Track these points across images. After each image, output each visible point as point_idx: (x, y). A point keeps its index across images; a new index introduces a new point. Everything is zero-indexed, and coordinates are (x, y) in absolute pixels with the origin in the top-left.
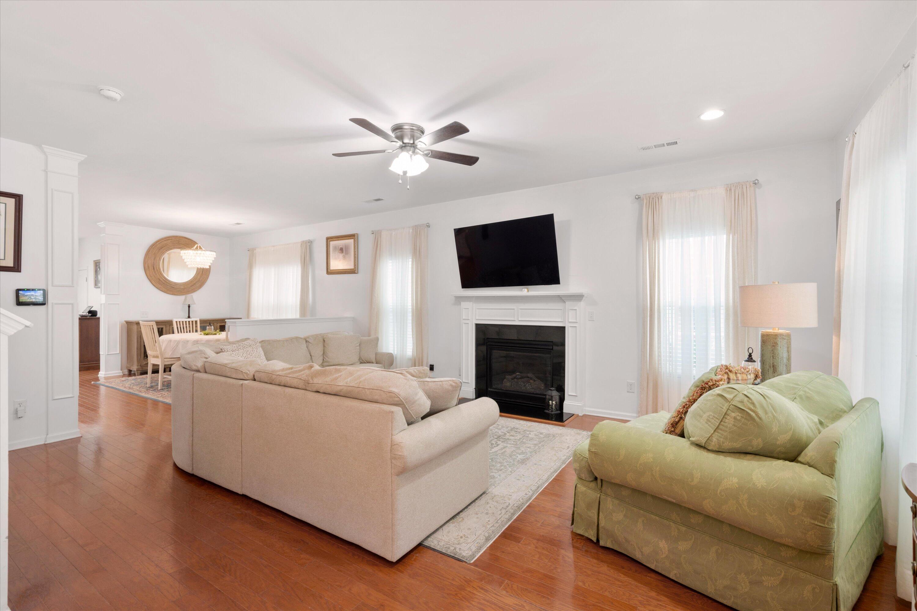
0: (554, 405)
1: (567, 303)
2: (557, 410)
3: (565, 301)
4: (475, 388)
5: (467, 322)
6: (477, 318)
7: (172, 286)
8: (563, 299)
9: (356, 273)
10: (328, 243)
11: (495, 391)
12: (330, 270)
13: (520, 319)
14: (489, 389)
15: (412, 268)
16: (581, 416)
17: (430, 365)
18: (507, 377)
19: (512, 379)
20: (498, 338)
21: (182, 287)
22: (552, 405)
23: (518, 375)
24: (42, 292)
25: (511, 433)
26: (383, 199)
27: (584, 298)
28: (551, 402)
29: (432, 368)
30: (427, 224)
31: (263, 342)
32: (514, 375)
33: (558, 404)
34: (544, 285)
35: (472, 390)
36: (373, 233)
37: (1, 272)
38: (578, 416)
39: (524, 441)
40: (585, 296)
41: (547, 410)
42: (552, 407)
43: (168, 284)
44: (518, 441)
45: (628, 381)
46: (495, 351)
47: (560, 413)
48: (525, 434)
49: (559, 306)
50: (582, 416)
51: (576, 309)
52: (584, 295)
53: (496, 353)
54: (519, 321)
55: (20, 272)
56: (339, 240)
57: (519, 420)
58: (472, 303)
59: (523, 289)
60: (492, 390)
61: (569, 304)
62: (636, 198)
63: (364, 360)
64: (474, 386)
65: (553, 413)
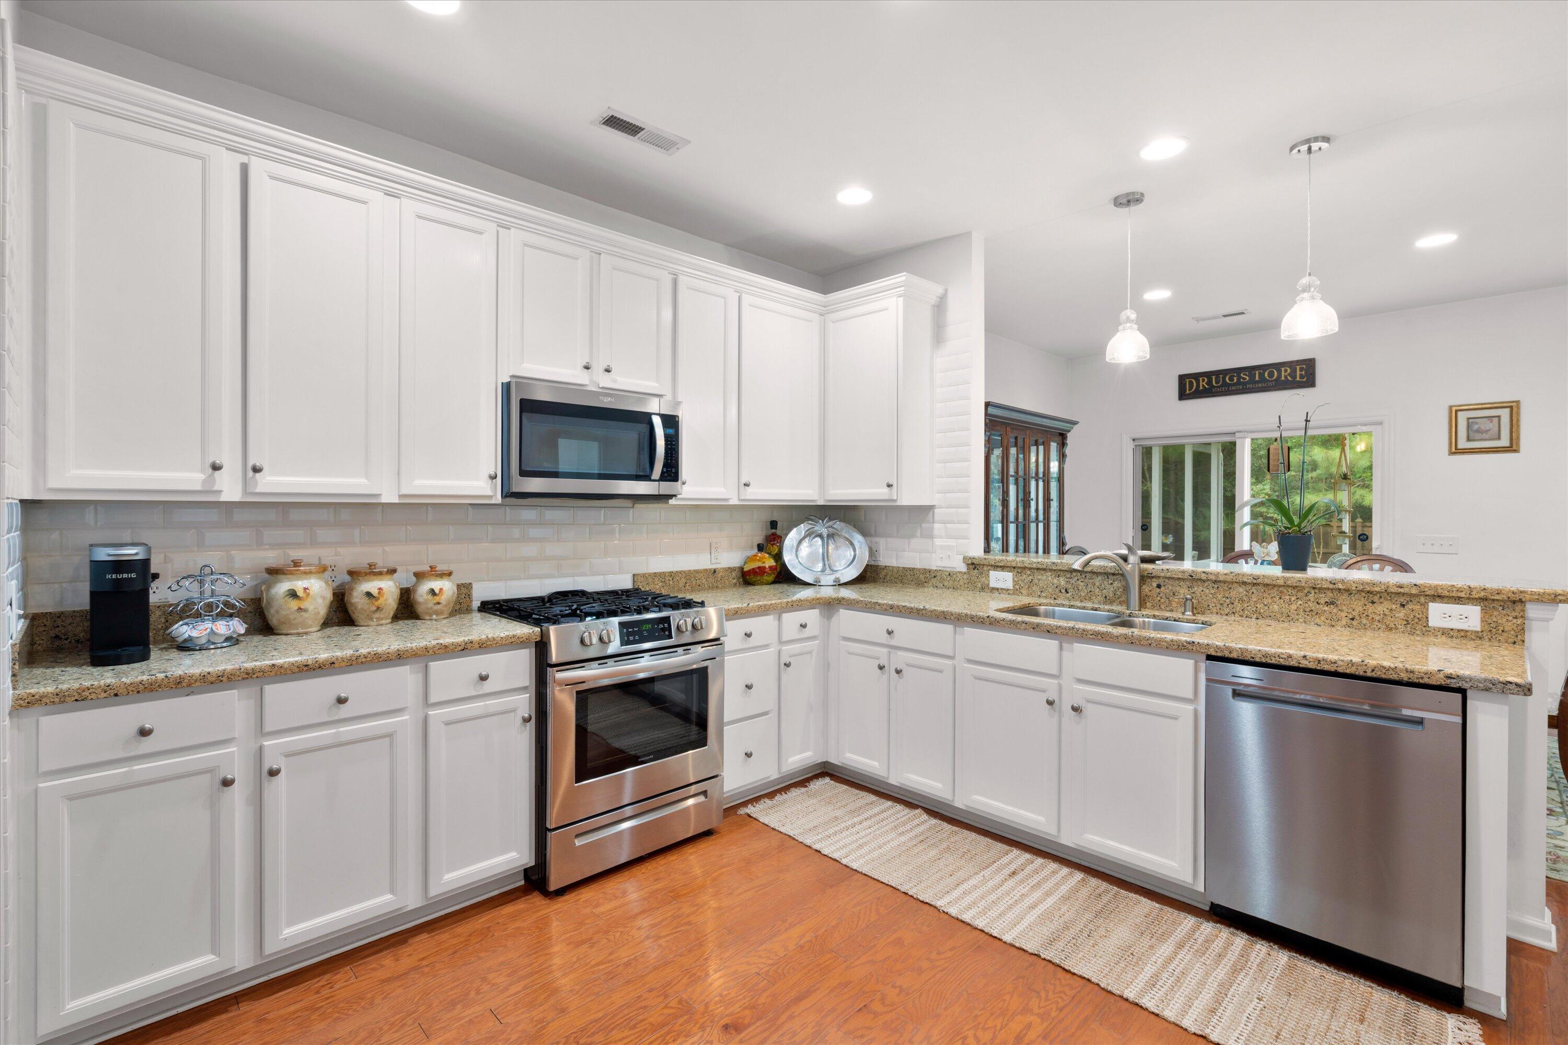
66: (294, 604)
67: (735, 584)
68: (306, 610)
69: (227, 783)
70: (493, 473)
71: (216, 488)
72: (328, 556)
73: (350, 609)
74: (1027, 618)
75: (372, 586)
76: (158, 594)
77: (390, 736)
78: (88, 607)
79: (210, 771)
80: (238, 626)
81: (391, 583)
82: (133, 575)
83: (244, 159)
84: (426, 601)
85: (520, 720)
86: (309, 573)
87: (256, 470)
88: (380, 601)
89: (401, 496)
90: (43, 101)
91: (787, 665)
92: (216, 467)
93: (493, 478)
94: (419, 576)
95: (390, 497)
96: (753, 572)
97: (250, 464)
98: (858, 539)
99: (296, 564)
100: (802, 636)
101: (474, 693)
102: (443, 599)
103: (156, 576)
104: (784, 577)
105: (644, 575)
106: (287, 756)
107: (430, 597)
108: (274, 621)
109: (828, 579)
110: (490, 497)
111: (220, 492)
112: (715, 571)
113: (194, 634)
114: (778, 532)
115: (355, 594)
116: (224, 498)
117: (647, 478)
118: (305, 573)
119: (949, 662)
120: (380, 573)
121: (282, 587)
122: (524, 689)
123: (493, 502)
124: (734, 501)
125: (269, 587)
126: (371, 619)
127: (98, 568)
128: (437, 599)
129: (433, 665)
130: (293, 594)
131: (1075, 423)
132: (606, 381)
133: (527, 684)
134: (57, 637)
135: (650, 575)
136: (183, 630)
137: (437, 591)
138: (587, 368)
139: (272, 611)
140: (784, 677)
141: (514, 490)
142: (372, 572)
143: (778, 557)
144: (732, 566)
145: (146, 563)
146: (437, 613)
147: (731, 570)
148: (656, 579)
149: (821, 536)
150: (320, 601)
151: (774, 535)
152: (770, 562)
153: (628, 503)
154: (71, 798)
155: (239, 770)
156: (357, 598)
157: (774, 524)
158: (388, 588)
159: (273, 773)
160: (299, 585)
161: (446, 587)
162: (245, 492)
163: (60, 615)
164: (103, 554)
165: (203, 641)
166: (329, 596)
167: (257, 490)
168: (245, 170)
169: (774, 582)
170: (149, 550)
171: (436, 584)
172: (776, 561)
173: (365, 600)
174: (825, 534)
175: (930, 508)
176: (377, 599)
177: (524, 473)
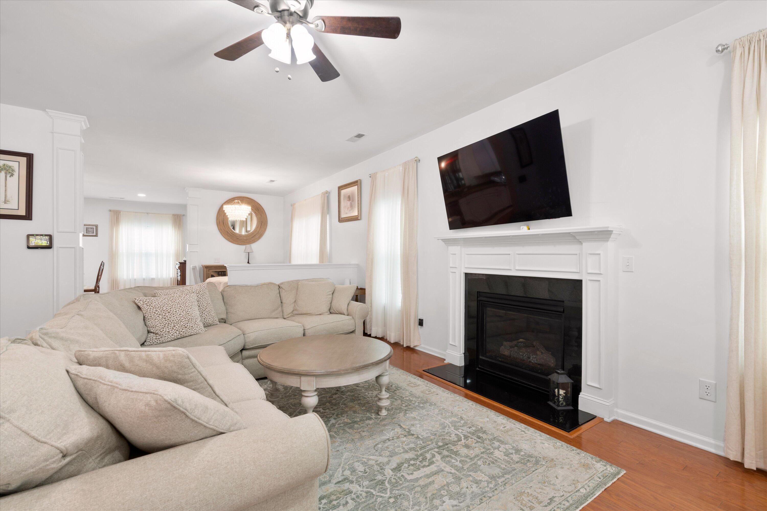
0: (561, 397)
1: (583, 244)
2: (567, 405)
3: (580, 242)
4: (464, 354)
5: (454, 270)
6: (466, 266)
7: (237, 237)
8: (577, 237)
9: (359, 220)
10: (339, 192)
11: (487, 361)
12: (341, 218)
13: (517, 268)
14: (481, 357)
15: (401, 209)
16: (608, 422)
17: (419, 319)
18: (505, 343)
19: (511, 347)
20: (489, 292)
21: (245, 238)
22: (558, 396)
23: (521, 342)
24: (47, 238)
25: (470, 439)
26: (364, 134)
27: (612, 236)
28: (556, 390)
29: (421, 323)
30: (415, 158)
31: (228, 287)
32: (515, 343)
33: (569, 395)
34: (548, 219)
35: (459, 356)
36: (370, 177)
37: (1, 220)
38: (602, 420)
39: (479, 463)
40: (614, 232)
41: (551, 401)
42: (558, 399)
43: (234, 236)
44: (469, 461)
45: (701, 379)
46: (488, 309)
47: (572, 410)
48: (490, 447)
49: (573, 248)
50: (610, 423)
51: (599, 254)
52: (612, 231)
53: (490, 311)
54: (517, 270)
55: (31, 219)
56: (347, 188)
57: (498, 414)
58: (459, 247)
59: (522, 227)
60: (484, 358)
61: (588, 247)
62: (717, 51)
63: (335, 311)
64: (462, 350)
65: (559, 408)
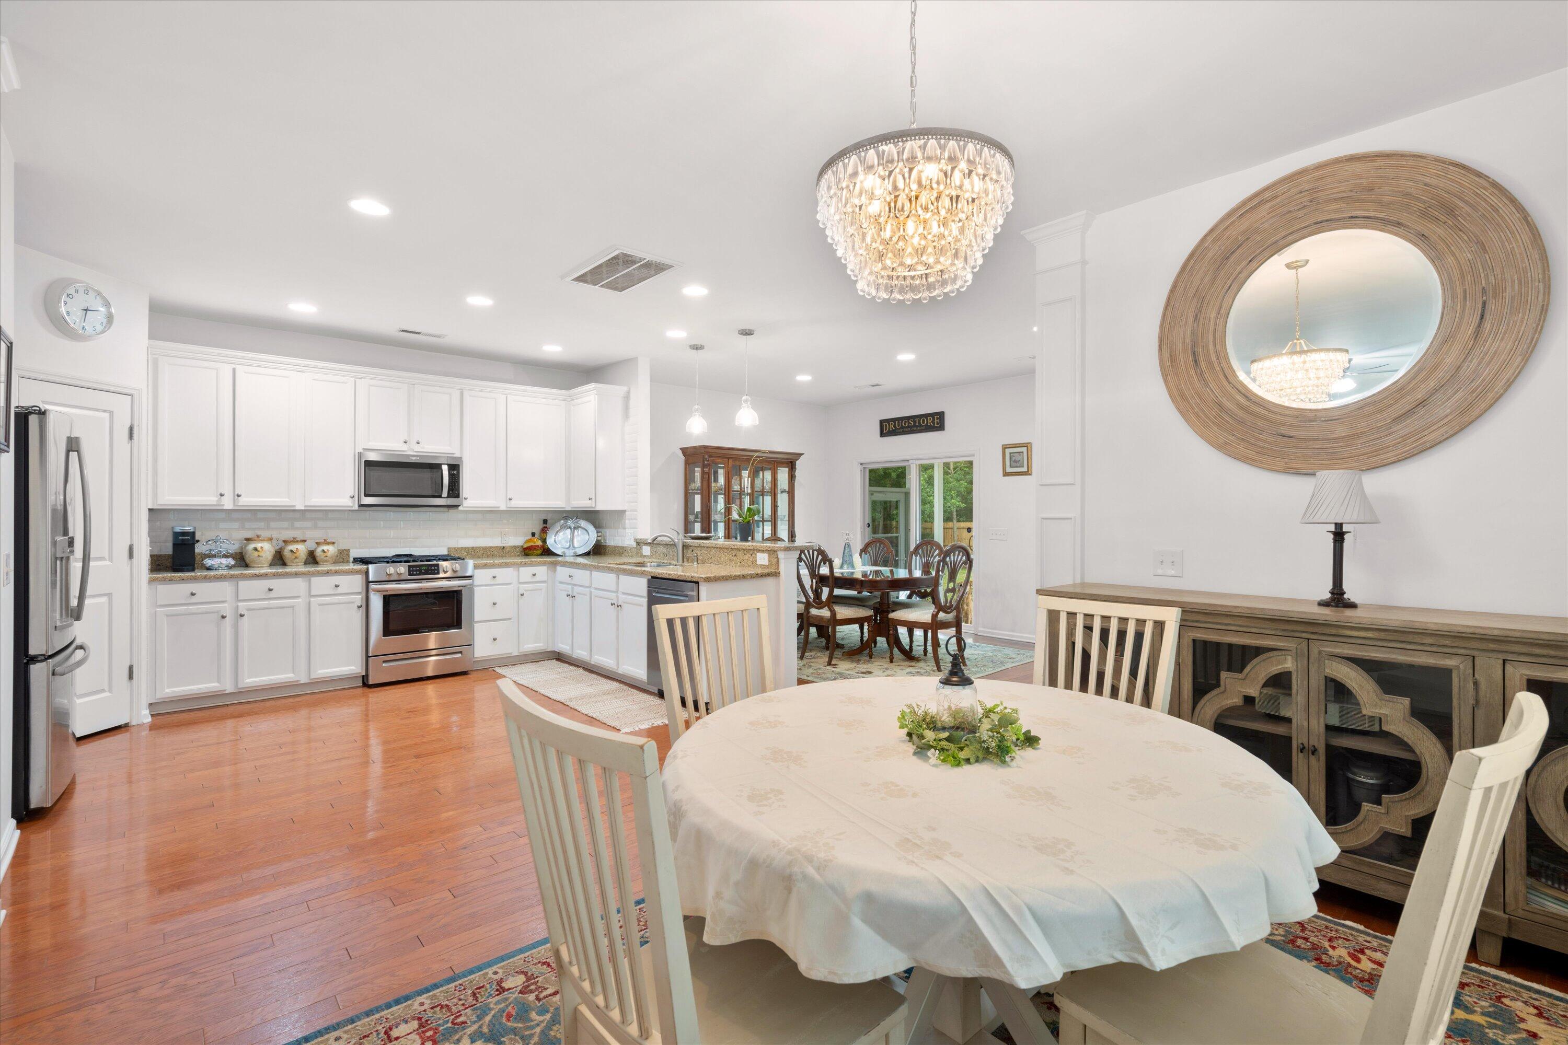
7: (1283, 430)
21: (1341, 431)
43: (1260, 423)
66: (256, 554)
67: (519, 556)
68: (262, 557)
69: (223, 617)
70: (352, 495)
71: (222, 503)
72: (275, 534)
73: (284, 558)
74: (639, 569)
75: (293, 547)
76: (199, 549)
77: (292, 607)
78: (171, 553)
79: (217, 612)
80: (231, 562)
81: (303, 546)
82: (189, 538)
83: (234, 366)
84: (320, 555)
85: (356, 606)
86: (264, 540)
87: (239, 496)
88: (298, 553)
89: (305, 506)
90: (157, 356)
91: (522, 595)
92: (222, 495)
93: (352, 497)
94: (318, 544)
95: (300, 507)
96: (529, 548)
97: (236, 493)
98: (591, 528)
99: (258, 536)
100: (534, 580)
101: (333, 593)
102: (329, 554)
103: (198, 541)
104: (547, 552)
105: (454, 548)
106: (248, 610)
107: (322, 553)
108: (248, 561)
109: (571, 553)
110: (352, 507)
111: (223, 505)
112: (504, 548)
113: (213, 563)
114: (548, 526)
115: (285, 550)
116: (225, 508)
117: (440, 496)
118: (261, 540)
119: (588, 590)
120: (297, 542)
121: (251, 546)
122: (359, 593)
123: (353, 509)
124: (503, 508)
125: (246, 546)
126: (293, 562)
127: (176, 535)
128: (326, 554)
129: (313, 579)
130: (256, 549)
131: (803, 454)
132: (418, 448)
133: (360, 591)
134: (159, 565)
135: (458, 548)
136: (209, 562)
137: (326, 551)
138: (405, 442)
139: (247, 556)
140: (521, 601)
141: (362, 503)
142: (294, 541)
143: (544, 541)
144: (516, 545)
145: (194, 533)
146: (326, 561)
147: (515, 547)
148: (463, 551)
149: (570, 528)
150: (268, 553)
151: (546, 527)
152: (540, 543)
153: (446, 509)
154: (168, 616)
155: (228, 613)
156: (286, 553)
157: (545, 521)
158: (302, 549)
159: (242, 616)
160: (259, 545)
161: (331, 550)
162: (234, 505)
163: (160, 556)
164: (178, 530)
165: (216, 566)
166: (273, 551)
167: (239, 504)
168: (234, 370)
169: (541, 554)
170: (195, 528)
171: (325, 548)
172: (543, 542)
173: (290, 553)
174: (572, 527)
175: (624, 511)
176: (295, 553)
177: (366, 495)
